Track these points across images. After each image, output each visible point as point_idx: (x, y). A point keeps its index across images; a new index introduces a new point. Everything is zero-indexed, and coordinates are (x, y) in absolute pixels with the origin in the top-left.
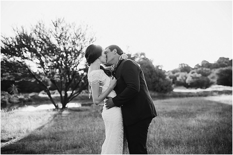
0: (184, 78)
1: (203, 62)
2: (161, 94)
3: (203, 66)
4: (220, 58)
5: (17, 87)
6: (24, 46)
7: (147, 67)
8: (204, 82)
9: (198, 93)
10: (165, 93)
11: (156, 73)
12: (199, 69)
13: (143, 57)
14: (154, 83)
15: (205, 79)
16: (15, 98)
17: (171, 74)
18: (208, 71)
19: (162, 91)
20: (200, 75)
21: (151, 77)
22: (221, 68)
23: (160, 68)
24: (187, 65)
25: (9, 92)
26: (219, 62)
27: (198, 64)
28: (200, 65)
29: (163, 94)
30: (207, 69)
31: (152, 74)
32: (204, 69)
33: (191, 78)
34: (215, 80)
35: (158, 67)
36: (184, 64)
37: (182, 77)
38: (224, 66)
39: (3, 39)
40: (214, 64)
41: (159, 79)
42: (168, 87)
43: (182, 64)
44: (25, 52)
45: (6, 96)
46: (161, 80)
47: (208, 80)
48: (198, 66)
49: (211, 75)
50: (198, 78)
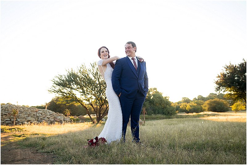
0: (185, 107)
1: (198, 96)
2: (168, 116)
3: (198, 99)
4: (211, 94)
5: (69, 111)
6: (73, 81)
7: (158, 98)
8: (198, 109)
9: (193, 116)
10: (171, 115)
11: (164, 102)
12: (196, 101)
13: (155, 91)
14: (163, 109)
15: (199, 107)
16: (68, 118)
17: (177, 104)
18: (202, 102)
19: (169, 114)
20: (196, 104)
21: (161, 105)
22: (210, 100)
23: (167, 98)
24: (188, 99)
25: (64, 114)
26: (210, 96)
27: (195, 98)
28: (197, 98)
29: (169, 116)
30: (201, 101)
31: (161, 103)
32: (199, 101)
33: (190, 106)
34: (206, 108)
35: (166, 98)
36: (186, 98)
37: (183, 106)
38: (213, 99)
39: (59, 76)
40: (207, 98)
41: (166, 106)
42: (173, 111)
43: (184, 98)
44: (73, 85)
45: (62, 116)
46: (168, 106)
47: (201, 108)
48: (195, 99)
49: (204, 105)
50: (194, 106)
